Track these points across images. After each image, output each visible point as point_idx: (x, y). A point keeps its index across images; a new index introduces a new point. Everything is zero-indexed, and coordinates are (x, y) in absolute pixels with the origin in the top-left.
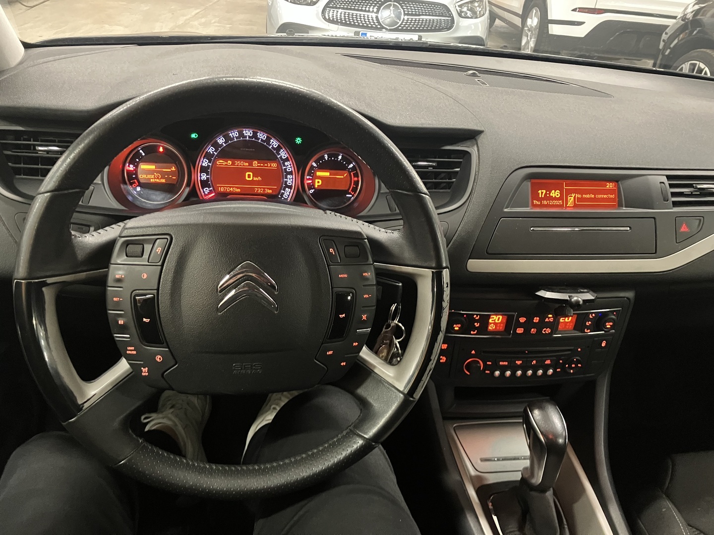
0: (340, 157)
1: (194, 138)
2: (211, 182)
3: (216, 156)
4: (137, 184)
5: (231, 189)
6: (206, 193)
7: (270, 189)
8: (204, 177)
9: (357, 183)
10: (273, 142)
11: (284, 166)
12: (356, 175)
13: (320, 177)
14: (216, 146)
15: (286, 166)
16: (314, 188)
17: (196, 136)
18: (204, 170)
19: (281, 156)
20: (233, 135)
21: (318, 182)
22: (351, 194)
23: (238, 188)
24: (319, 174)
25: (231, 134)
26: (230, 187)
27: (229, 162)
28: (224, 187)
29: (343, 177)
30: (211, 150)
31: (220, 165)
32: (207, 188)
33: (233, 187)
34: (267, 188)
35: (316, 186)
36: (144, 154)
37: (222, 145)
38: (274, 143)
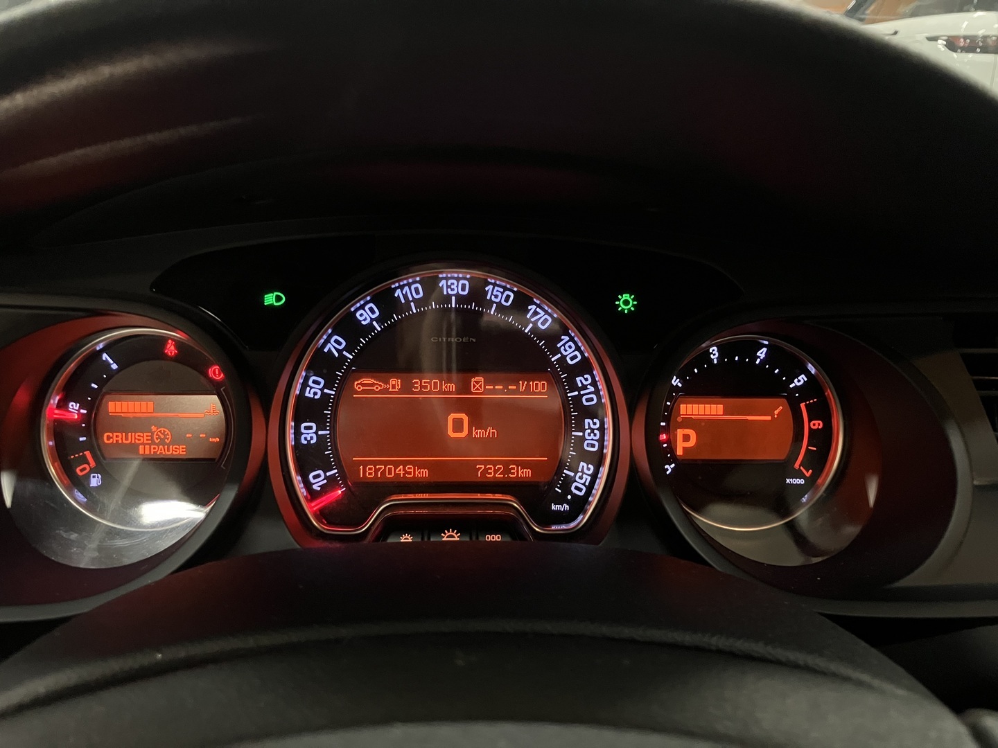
0: (762, 353)
1: (271, 307)
2: (335, 449)
3: (353, 362)
4: (93, 464)
5: (400, 470)
6: (316, 487)
7: (523, 465)
8: (310, 433)
9: (823, 440)
10: (536, 313)
11: (574, 387)
12: (821, 412)
13: (689, 423)
14: (350, 329)
15: (579, 390)
16: (674, 459)
17: (279, 298)
18: (308, 410)
19: (564, 357)
20: (405, 296)
21: (686, 438)
22: (801, 476)
23: (421, 465)
24: (688, 409)
25: (398, 293)
26: (396, 464)
27: (393, 381)
28: (375, 463)
29: (769, 418)
30: (335, 345)
31: (364, 392)
32: (320, 472)
33: (405, 464)
34: (517, 463)
35: (679, 452)
36: (114, 366)
37: (370, 326)
38: (541, 318)
